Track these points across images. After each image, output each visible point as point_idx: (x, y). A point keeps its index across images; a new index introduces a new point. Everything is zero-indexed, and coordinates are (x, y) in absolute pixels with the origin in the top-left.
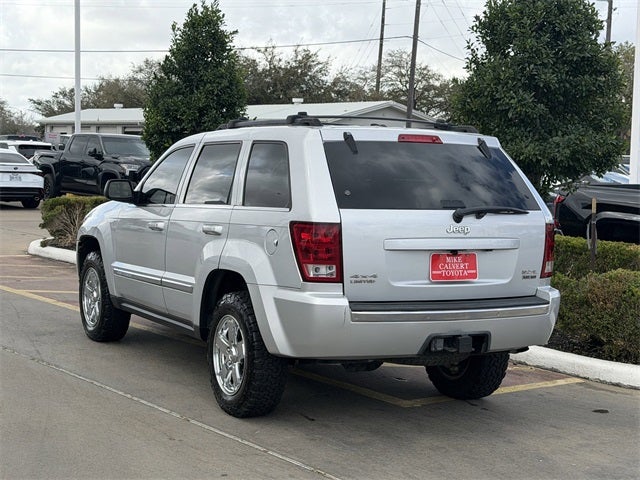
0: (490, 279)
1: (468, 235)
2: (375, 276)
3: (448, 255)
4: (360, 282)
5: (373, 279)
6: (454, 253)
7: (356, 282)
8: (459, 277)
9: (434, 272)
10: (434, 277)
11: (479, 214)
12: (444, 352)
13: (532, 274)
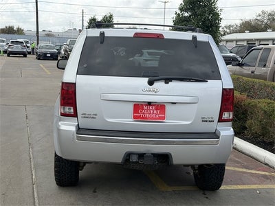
0: (174, 120)
1: (157, 93)
2: (96, 115)
3: (146, 105)
4: (87, 117)
5: (94, 116)
6: (149, 104)
7: (84, 117)
8: (153, 118)
9: (135, 115)
10: (135, 117)
11: (167, 81)
12: (136, 162)
13: (210, 119)
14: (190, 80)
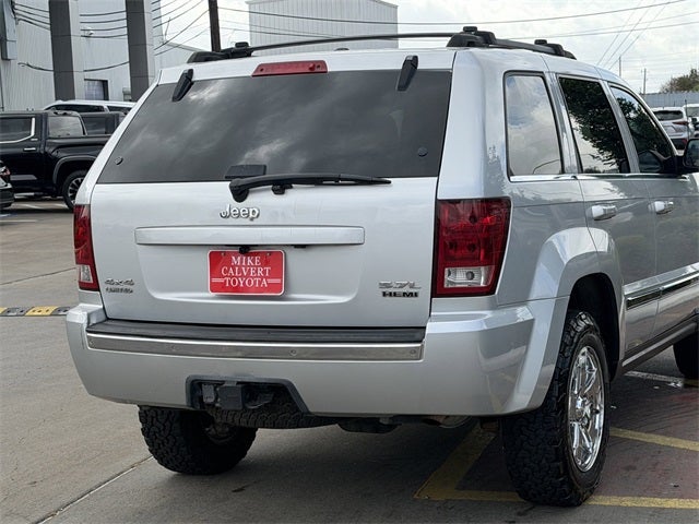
1: (255, 222)
3: (235, 254)
4: (117, 290)
5: (128, 287)
6: (245, 250)
7: (112, 290)
8: (253, 289)
9: (215, 280)
10: (214, 287)
12: (213, 405)
13: (407, 290)
14: (337, 181)
